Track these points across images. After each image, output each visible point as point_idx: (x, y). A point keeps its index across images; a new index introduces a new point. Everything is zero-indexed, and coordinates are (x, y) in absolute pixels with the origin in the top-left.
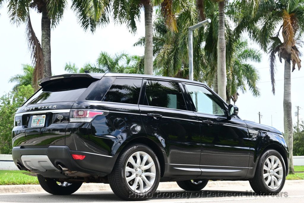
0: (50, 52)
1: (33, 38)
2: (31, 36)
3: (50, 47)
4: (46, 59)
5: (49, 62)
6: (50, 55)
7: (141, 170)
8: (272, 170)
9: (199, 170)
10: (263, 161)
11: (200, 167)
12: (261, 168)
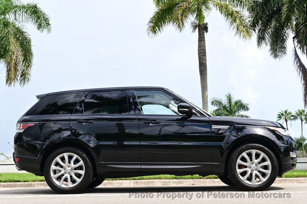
1: (301, 65)
2: (299, 64)
7: (70, 168)
8: (254, 165)
9: (139, 167)
10: (236, 156)
11: (140, 164)
12: (232, 163)
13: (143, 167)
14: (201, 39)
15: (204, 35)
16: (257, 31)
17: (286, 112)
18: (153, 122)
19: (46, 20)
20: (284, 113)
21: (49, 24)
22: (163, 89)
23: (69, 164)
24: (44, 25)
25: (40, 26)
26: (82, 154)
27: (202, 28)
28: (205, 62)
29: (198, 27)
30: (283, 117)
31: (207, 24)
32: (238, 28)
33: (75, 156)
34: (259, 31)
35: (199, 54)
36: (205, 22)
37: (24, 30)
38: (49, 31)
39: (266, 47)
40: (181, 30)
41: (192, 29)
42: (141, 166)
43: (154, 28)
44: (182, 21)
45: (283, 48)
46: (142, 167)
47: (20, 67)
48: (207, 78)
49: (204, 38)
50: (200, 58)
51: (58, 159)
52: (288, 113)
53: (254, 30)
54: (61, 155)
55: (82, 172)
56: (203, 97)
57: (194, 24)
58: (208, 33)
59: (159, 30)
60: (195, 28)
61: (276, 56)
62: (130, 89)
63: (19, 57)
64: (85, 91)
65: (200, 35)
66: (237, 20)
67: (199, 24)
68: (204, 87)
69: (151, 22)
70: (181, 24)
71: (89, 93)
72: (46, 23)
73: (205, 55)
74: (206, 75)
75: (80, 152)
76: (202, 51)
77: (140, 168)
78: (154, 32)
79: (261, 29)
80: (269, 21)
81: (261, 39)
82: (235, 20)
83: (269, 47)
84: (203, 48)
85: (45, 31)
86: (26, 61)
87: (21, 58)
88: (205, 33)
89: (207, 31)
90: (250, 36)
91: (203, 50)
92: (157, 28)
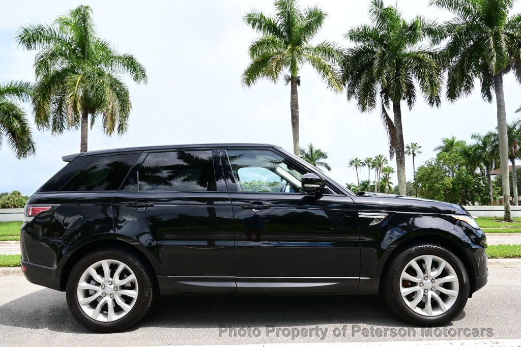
0: (401, 128)
1: (388, 120)
2: (386, 118)
3: (401, 124)
4: (398, 134)
5: (401, 136)
6: (402, 130)
7: (112, 286)
8: (429, 281)
9: (233, 285)
10: (399, 266)
11: (236, 280)
12: (392, 278)
13: (240, 285)
14: (294, 92)
15: (296, 88)
16: (347, 85)
17: (356, 159)
18: (256, 205)
19: (142, 71)
20: (355, 160)
21: (145, 75)
22: (273, 147)
23: (111, 279)
24: (141, 76)
25: (136, 78)
26: (134, 263)
27: (295, 81)
28: (297, 115)
29: (291, 80)
30: (354, 164)
31: (299, 77)
32: (329, 82)
33: (122, 266)
34: (349, 85)
35: (291, 106)
36: (298, 76)
37: (122, 81)
38: (146, 83)
39: (355, 101)
40: (275, 83)
41: (285, 82)
42: (237, 283)
43: (248, 80)
44: (277, 74)
45: (372, 103)
46: (238, 286)
47: (117, 117)
48: (298, 130)
49: (297, 91)
50: (292, 110)
51: (91, 270)
52: (358, 160)
53: (344, 85)
54: (96, 264)
55: (134, 294)
56: (294, 149)
57: (287, 77)
58: (300, 86)
59: (253, 82)
60: (288, 81)
61: (364, 109)
62: (218, 147)
63: (115, 107)
64: (143, 151)
65: (292, 88)
66: (330, 73)
67: (292, 76)
68: (296, 139)
69: (246, 74)
70: (275, 77)
71: (149, 153)
72: (143, 75)
73: (297, 108)
74: (298, 127)
75: (131, 259)
76: (295, 104)
77: (234, 287)
78: (249, 84)
79: (350, 83)
80: (359, 76)
81: (350, 93)
82: (327, 74)
83: (357, 102)
84: (296, 101)
85: (142, 82)
86: (123, 111)
87: (117, 108)
88: (298, 86)
89: (299, 85)
90: (341, 89)
91: (295, 102)
92: (251, 80)
